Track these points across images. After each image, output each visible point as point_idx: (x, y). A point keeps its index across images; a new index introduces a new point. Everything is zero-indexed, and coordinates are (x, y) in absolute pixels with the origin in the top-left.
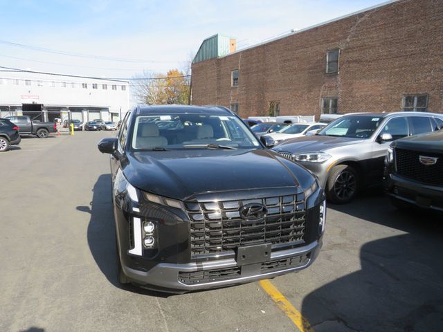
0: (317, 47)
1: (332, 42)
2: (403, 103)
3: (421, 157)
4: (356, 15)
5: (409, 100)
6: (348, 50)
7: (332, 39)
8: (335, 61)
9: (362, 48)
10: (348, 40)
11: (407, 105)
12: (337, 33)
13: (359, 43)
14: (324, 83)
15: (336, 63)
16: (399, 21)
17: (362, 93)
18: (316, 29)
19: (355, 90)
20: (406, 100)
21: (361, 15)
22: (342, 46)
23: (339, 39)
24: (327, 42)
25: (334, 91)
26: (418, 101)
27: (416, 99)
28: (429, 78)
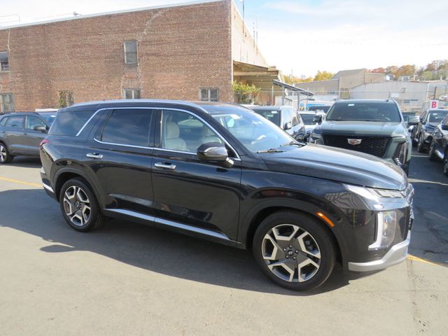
0: (113, 36)
1: (129, 32)
2: (200, 95)
3: (349, 140)
4: (150, 10)
5: (204, 92)
6: (144, 43)
7: (128, 29)
8: (133, 53)
9: (159, 42)
10: (145, 33)
11: (203, 96)
12: (132, 25)
13: (156, 38)
14: (124, 73)
15: (134, 54)
16: (190, 23)
17: (164, 86)
18: (109, 17)
19: (157, 82)
20: (202, 92)
21: (155, 11)
22: (140, 39)
23: (135, 31)
24: (123, 32)
25: (135, 82)
26: (211, 94)
27: (209, 91)
28: (217, 75)
